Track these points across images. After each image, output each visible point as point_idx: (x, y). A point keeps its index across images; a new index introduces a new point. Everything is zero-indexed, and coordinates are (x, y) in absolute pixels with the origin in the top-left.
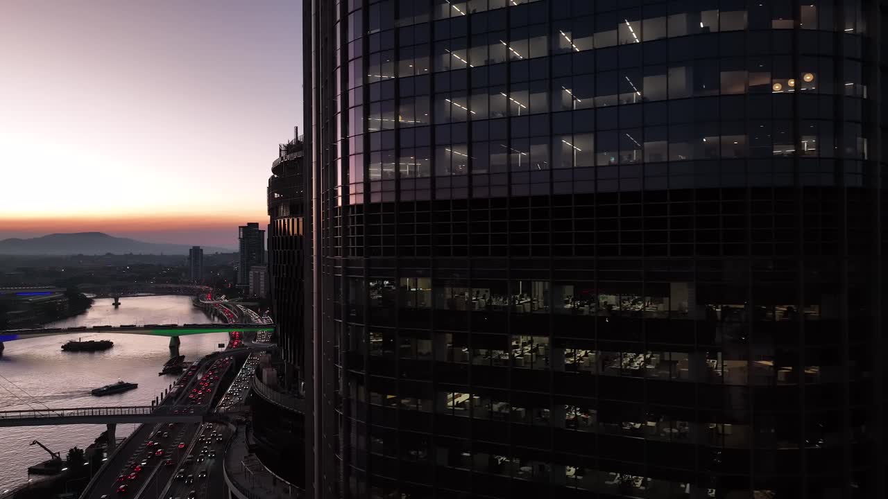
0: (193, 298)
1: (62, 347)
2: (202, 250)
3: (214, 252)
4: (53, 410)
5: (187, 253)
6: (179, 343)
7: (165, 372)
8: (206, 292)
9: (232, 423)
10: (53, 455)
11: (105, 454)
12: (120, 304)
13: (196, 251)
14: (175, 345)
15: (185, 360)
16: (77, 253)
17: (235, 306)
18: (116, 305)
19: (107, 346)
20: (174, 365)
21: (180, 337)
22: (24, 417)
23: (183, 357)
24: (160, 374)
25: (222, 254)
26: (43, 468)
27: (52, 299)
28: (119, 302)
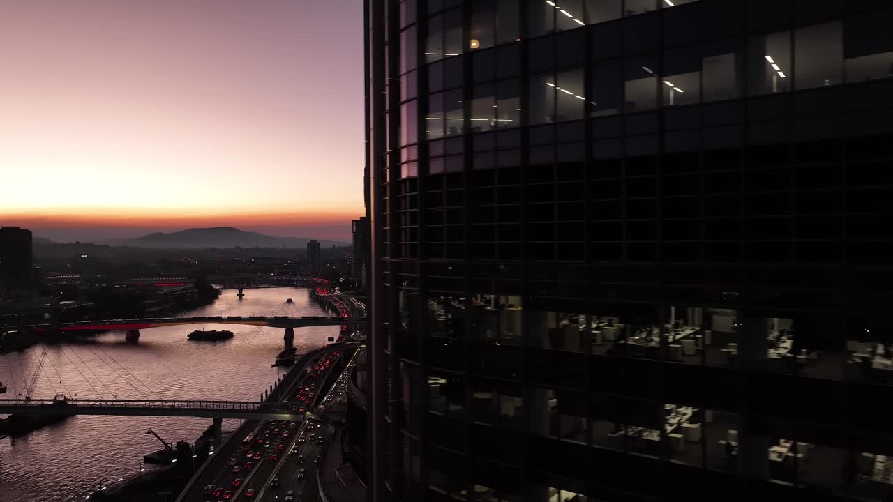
0: (311, 289)
1: (188, 336)
2: (319, 244)
3: (331, 246)
4: (166, 401)
5: (306, 246)
6: (293, 335)
7: (277, 364)
8: (322, 284)
9: (332, 424)
10: (166, 445)
11: (212, 448)
12: (244, 295)
13: (314, 245)
14: (289, 337)
15: (296, 353)
16: (210, 246)
17: (347, 299)
18: (241, 295)
19: (227, 336)
20: (287, 357)
21: (294, 329)
22: (140, 407)
23: (296, 349)
24: (273, 366)
25: (339, 247)
26: (156, 457)
27: (184, 290)
28: (243, 293)
